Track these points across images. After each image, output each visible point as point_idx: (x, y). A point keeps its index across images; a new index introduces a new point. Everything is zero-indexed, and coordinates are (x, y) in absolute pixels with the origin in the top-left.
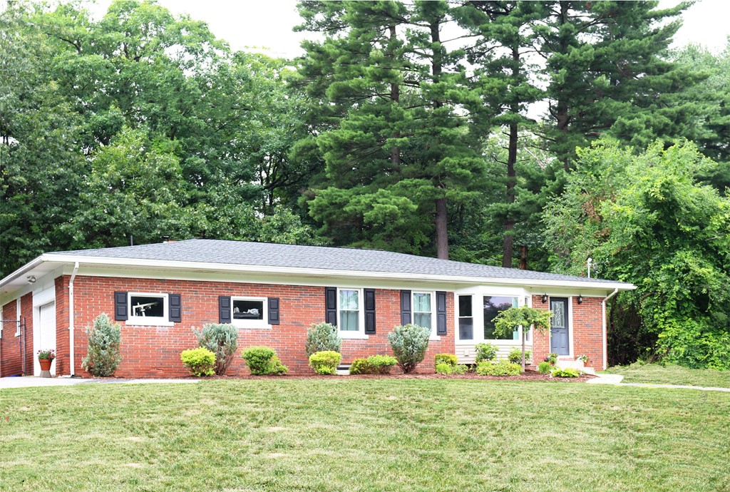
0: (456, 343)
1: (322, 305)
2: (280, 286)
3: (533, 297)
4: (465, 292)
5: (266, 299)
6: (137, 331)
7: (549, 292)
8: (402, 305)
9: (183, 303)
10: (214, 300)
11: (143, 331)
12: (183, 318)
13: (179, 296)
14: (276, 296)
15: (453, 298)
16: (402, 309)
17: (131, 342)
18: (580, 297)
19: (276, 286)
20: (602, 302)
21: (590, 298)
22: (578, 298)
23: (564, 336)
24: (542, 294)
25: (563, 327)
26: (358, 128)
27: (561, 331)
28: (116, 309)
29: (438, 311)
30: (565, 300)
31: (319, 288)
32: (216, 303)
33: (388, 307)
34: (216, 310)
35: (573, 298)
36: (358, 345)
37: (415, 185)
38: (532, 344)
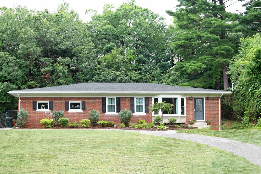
0: (153, 116)
1: (101, 103)
2: (86, 97)
3: (186, 98)
4: (156, 97)
5: (81, 102)
6: (39, 113)
7: (193, 96)
8: (131, 103)
9: (54, 104)
10: (64, 103)
11: (41, 113)
12: (54, 109)
13: (53, 102)
14: (84, 101)
15: (152, 99)
16: (131, 104)
17: (38, 117)
18: (208, 97)
19: (84, 97)
20: (219, 99)
21: (213, 98)
22: (207, 98)
23: (201, 113)
24: (191, 97)
25: (201, 109)
26: (184, 39)
27: (200, 111)
28: (33, 107)
29: (145, 104)
30: (202, 99)
31: (100, 98)
32: (64, 104)
33: (125, 103)
34: (64, 106)
35: (205, 98)
36: (114, 117)
37: (205, 58)
38: (186, 116)
